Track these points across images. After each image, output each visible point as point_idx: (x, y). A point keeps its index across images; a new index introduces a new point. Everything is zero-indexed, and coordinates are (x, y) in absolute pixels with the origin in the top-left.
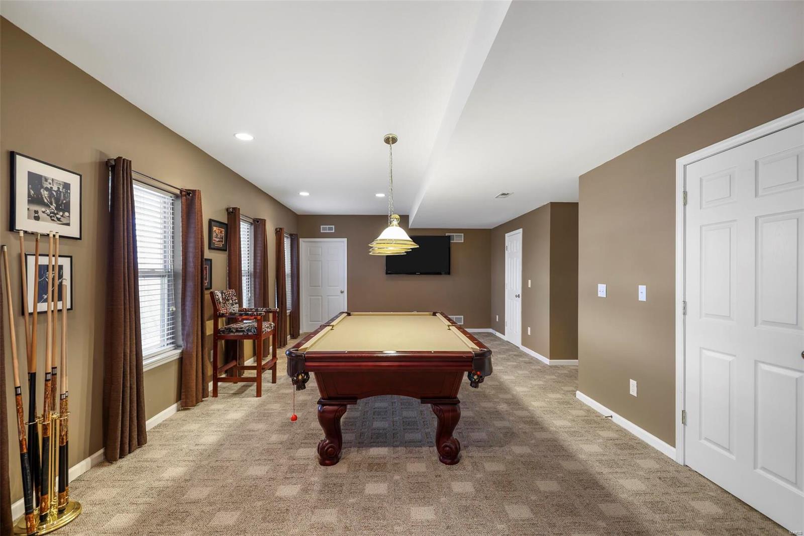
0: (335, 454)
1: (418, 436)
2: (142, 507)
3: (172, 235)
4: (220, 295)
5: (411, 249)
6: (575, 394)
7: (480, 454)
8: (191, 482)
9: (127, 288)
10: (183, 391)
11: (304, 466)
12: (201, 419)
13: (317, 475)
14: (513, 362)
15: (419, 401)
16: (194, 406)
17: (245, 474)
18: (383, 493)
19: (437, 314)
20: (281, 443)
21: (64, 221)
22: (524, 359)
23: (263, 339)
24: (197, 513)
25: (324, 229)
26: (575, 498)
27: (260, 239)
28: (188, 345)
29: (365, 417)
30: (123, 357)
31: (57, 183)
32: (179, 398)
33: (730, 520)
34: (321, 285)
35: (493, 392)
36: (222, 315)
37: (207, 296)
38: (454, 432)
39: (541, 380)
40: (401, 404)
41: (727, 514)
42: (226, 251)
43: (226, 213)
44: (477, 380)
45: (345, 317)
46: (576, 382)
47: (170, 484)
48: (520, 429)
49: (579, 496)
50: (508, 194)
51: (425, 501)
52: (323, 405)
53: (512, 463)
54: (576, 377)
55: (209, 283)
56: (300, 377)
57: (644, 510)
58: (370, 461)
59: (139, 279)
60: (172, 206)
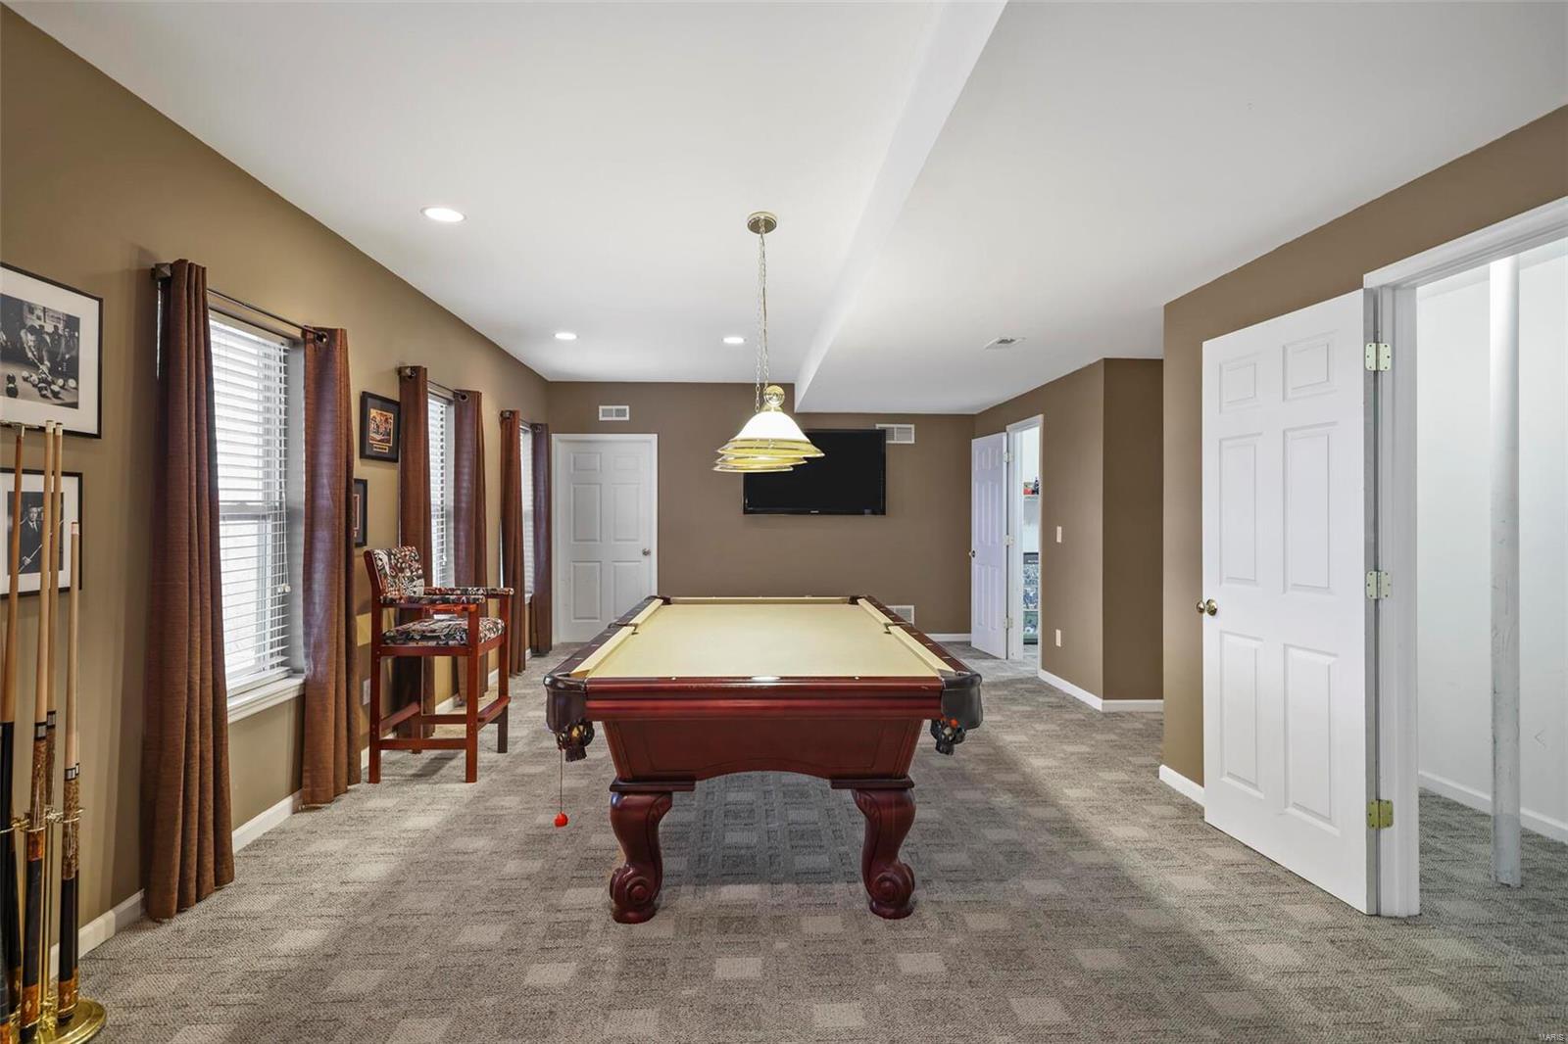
0: (647, 899)
1: (822, 861)
2: (236, 1012)
3: (283, 427)
4: (385, 559)
5: (805, 459)
6: (1158, 771)
7: (956, 897)
8: (338, 959)
9: (196, 543)
10: (305, 768)
11: (580, 924)
12: (348, 828)
13: (610, 941)
14: (1023, 704)
15: (828, 782)
16: (331, 802)
17: (456, 943)
18: (753, 975)
19: (858, 601)
20: (528, 878)
21: (67, 398)
22: (1047, 699)
23: (480, 655)
24: (358, 1023)
25: (606, 412)
26: (1155, 981)
27: (468, 435)
28: (319, 669)
29: (707, 822)
30: (186, 691)
31: (52, 317)
32: (297, 784)
33: (1473, 1022)
34: (598, 538)
35: (981, 768)
36: (392, 603)
37: (359, 562)
38: (900, 851)
39: (1082, 743)
40: (784, 794)
41: (1468, 1011)
42: (396, 461)
43: (398, 377)
44: (950, 738)
45: (659, 607)
46: (1160, 746)
47: (293, 964)
48: (1040, 844)
49: (1164, 979)
50: (1012, 341)
51: (843, 991)
52: (623, 793)
53: (1025, 914)
54: (1159, 737)
55: (361, 533)
56: (575, 733)
57: (1298, 1003)
58: (722, 912)
59: (221, 522)
60: (283, 365)
